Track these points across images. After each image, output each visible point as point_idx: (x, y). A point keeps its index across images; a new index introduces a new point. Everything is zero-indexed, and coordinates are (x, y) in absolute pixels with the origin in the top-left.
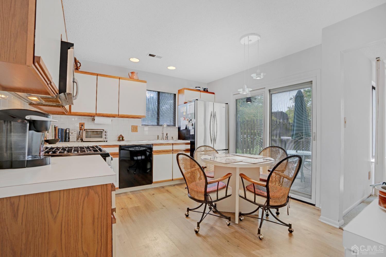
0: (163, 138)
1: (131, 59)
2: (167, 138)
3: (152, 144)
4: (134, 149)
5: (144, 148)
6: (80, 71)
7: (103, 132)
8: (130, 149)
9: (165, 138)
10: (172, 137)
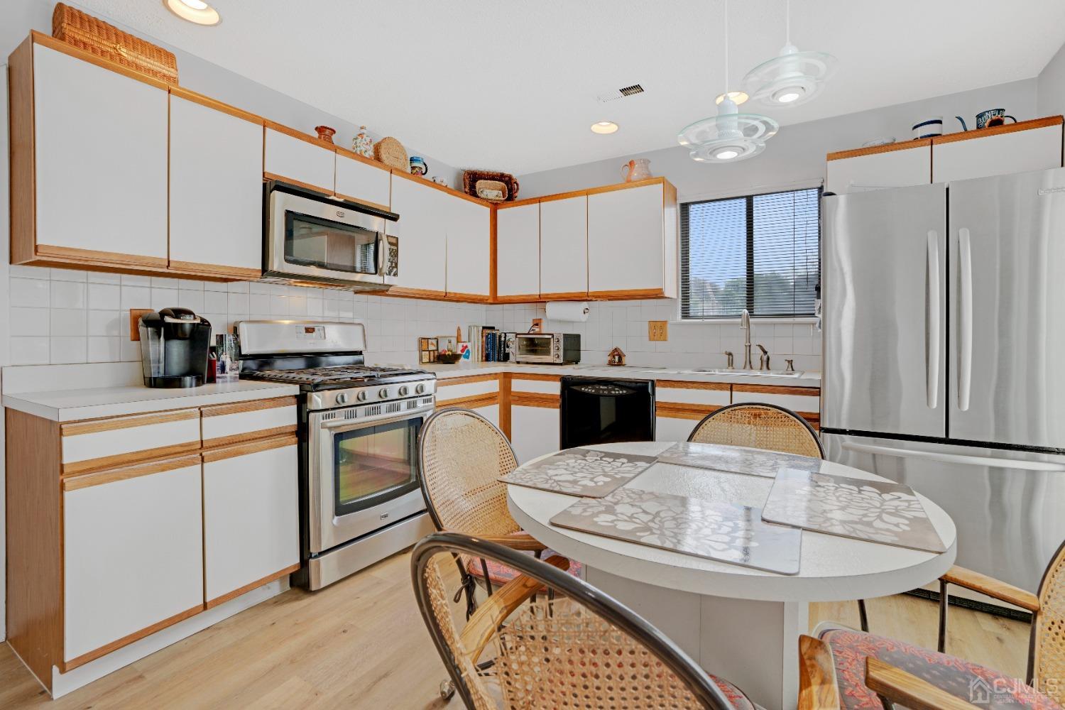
0: (749, 364)
1: (595, 128)
2: (766, 363)
3: (653, 381)
4: (593, 391)
5: (625, 392)
6: (520, 201)
7: (552, 340)
8: (583, 389)
9: (756, 361)
10: (790, 362)
